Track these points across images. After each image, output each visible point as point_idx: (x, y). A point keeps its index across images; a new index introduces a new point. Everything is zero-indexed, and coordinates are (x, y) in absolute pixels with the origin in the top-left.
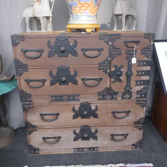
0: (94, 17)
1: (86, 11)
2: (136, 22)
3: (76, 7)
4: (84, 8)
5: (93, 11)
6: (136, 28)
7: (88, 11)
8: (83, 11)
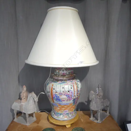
0: (72, 113)
1: (65, 111)
2: (109, 108)
3: (57, 107)
4: (64, 109)
5: (72, 109)
6: (110, 113)
7: (67, 110)
8: (63, 110)
